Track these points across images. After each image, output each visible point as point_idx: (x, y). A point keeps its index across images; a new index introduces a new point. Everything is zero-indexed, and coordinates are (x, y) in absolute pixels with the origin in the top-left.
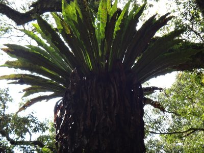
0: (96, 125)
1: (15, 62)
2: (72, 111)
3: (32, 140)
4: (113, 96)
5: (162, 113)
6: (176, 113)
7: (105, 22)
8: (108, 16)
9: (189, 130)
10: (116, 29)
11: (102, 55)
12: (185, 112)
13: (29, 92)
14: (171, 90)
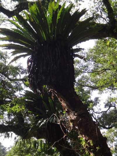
0: (48, 69)
1: (5, 38)
2: (36, 62)
3: (21, 78)
4: (57, 54)
5: (88, 62)
6: (95, 61)
7: (52, 14)
8: (53, 11)
9: (103, 70)
10: (58, 18)
11: (51, 32)
12: (99, 61)
13: (14, 53)
14: (93, 50)
